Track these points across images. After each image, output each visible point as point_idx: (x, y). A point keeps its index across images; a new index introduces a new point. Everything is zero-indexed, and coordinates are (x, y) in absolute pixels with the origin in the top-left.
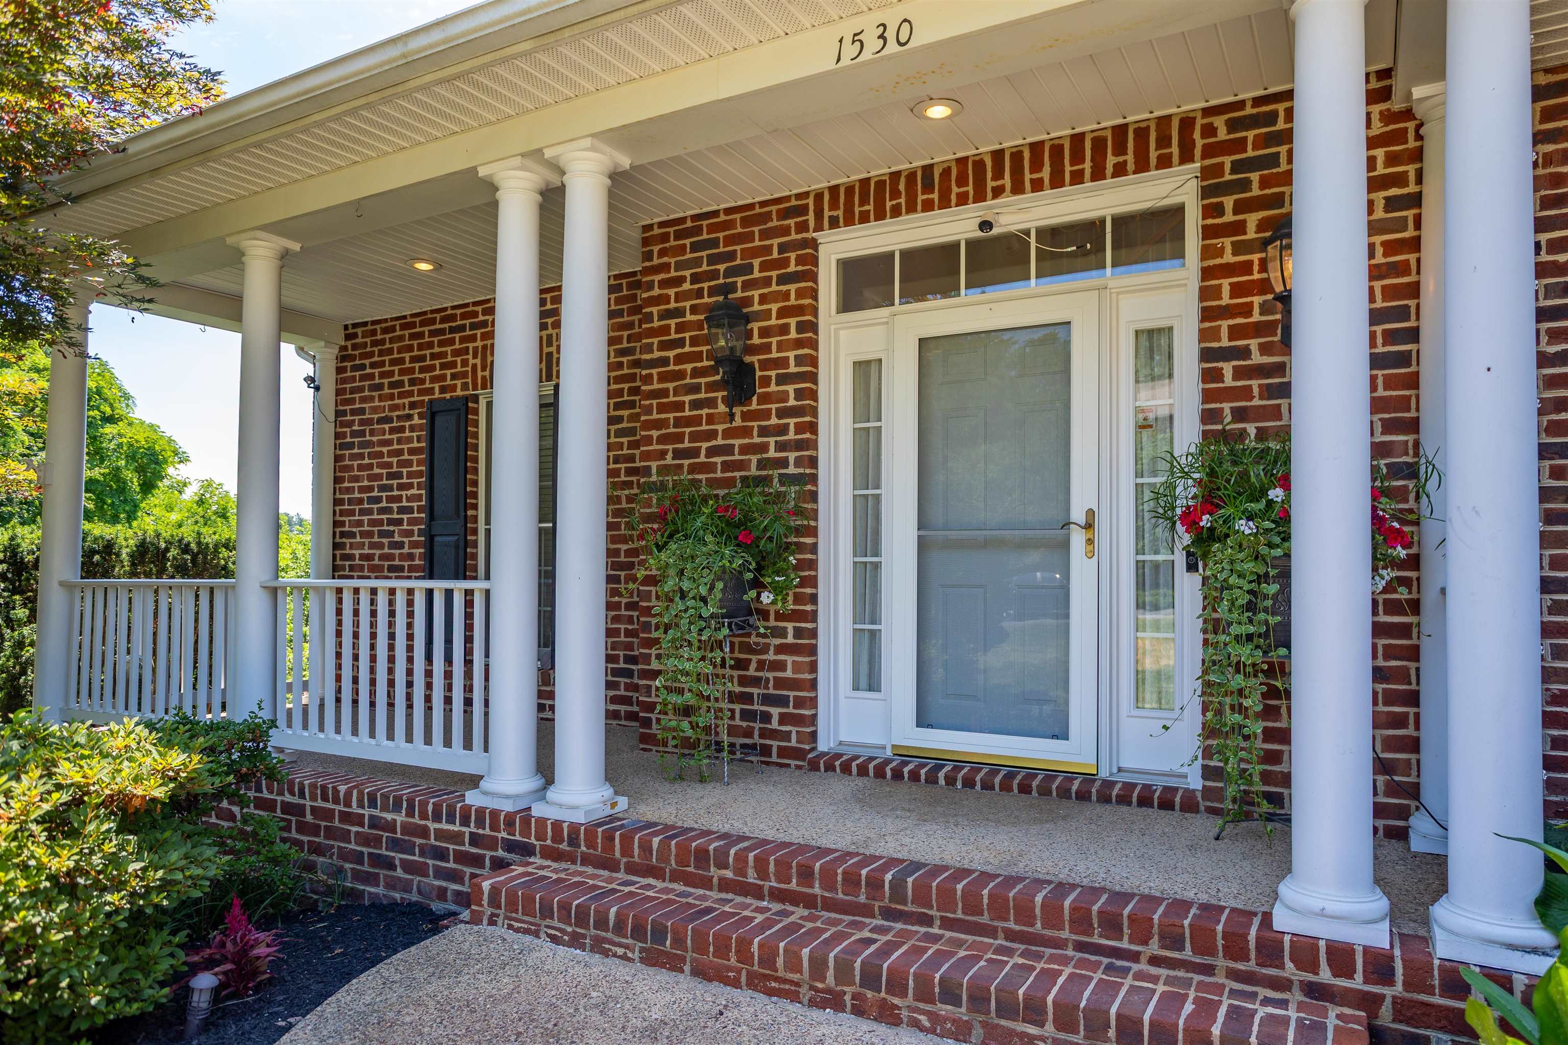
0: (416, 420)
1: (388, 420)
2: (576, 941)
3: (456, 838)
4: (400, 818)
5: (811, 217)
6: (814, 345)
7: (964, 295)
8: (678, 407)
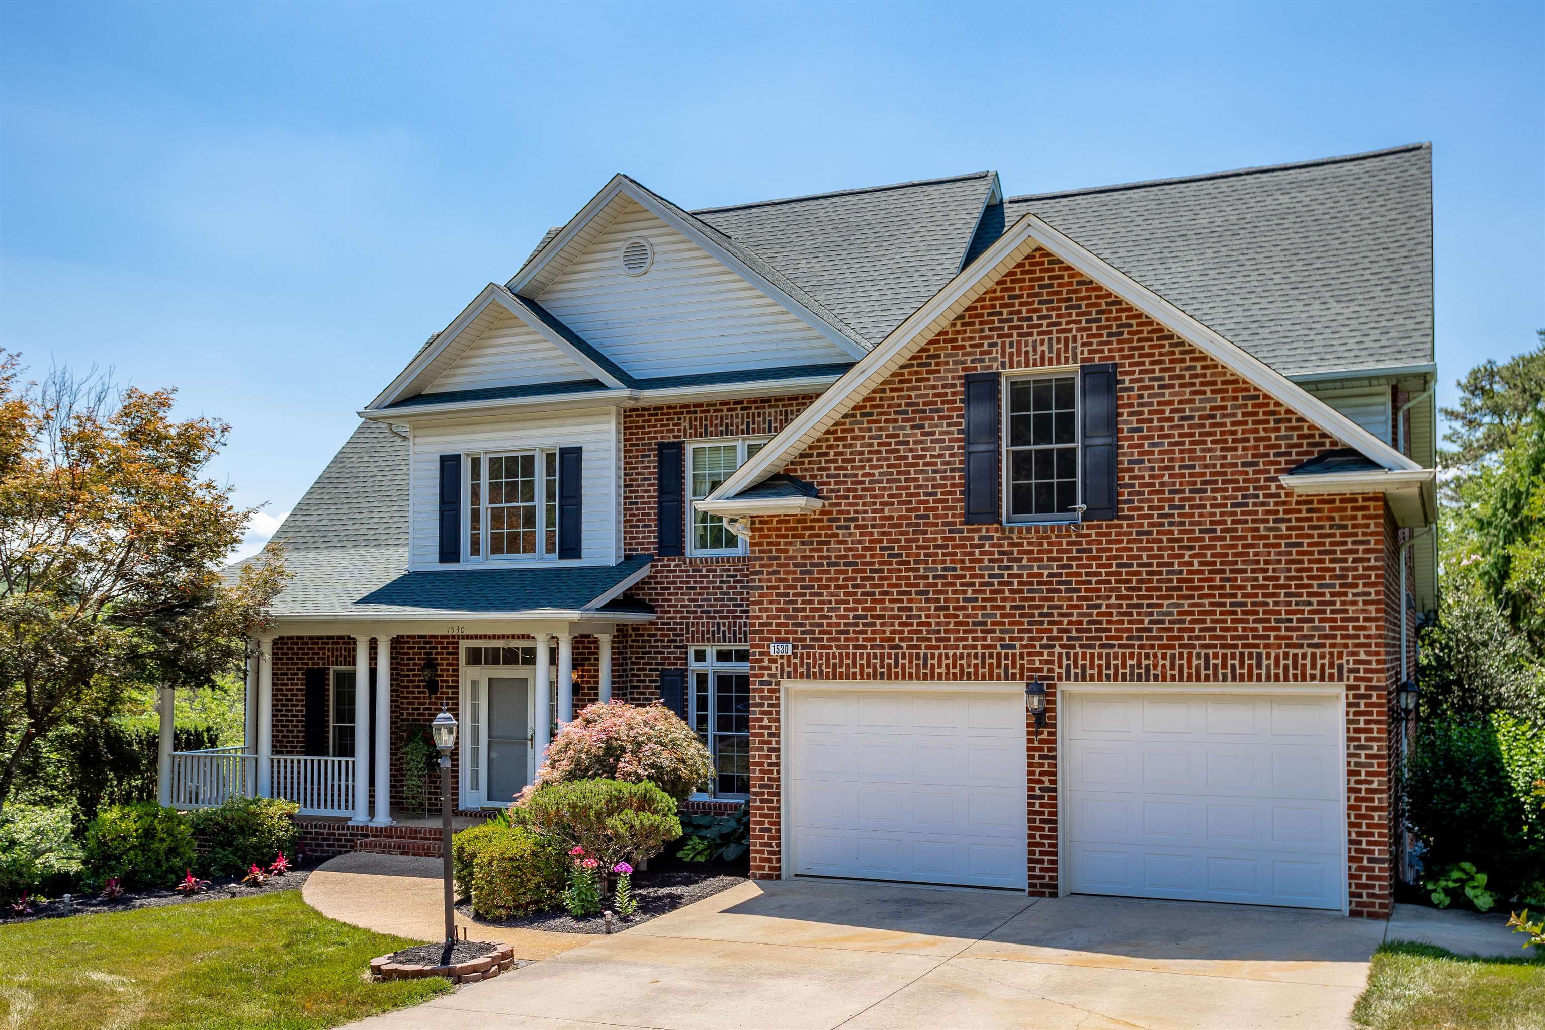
0: (300, 676)
1: (286, 674)
2: (383, 852)
3: (345, 835)
4: (326, 831)
6: (457, 676)
7: (501, 666)
8: (414, 692)
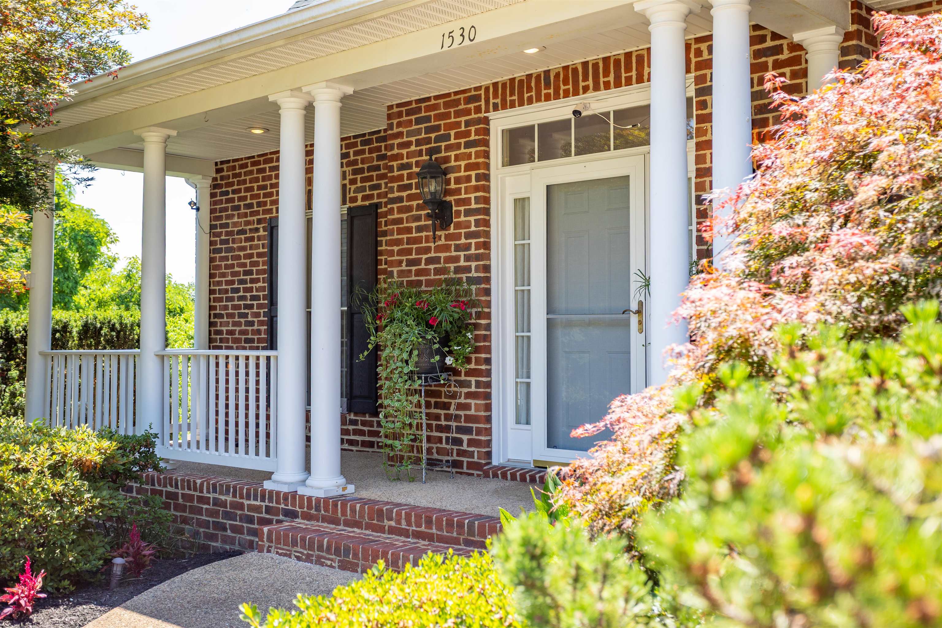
0: (262, 233)
2: (308, 559)
3: (257, 509)
4: (229, 498)
5: (483, 103)
6: (487, 189)
7: (573, 158)
8: (409, 230)
